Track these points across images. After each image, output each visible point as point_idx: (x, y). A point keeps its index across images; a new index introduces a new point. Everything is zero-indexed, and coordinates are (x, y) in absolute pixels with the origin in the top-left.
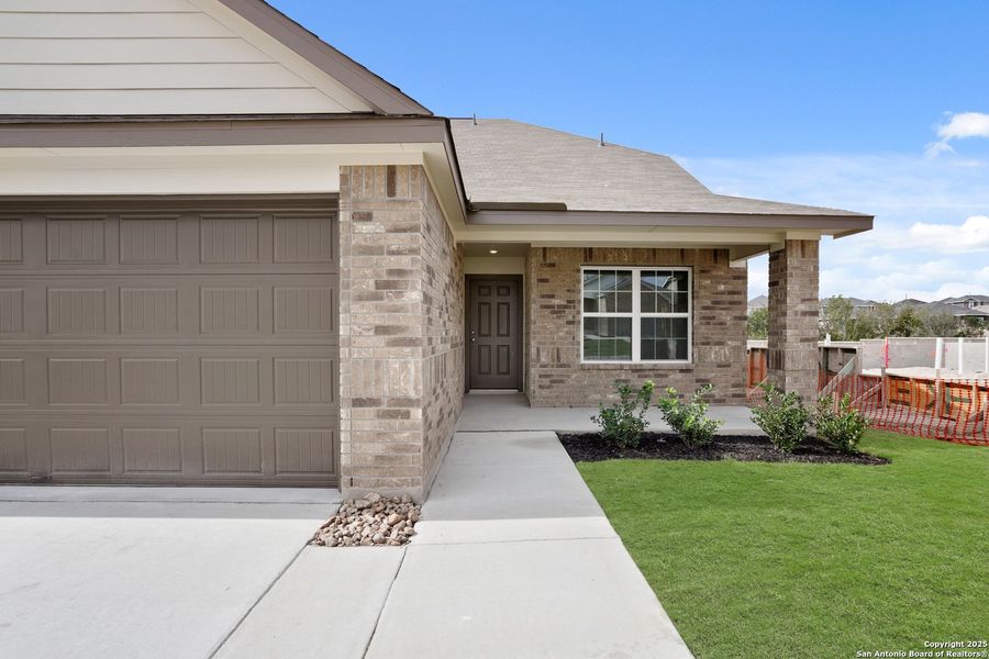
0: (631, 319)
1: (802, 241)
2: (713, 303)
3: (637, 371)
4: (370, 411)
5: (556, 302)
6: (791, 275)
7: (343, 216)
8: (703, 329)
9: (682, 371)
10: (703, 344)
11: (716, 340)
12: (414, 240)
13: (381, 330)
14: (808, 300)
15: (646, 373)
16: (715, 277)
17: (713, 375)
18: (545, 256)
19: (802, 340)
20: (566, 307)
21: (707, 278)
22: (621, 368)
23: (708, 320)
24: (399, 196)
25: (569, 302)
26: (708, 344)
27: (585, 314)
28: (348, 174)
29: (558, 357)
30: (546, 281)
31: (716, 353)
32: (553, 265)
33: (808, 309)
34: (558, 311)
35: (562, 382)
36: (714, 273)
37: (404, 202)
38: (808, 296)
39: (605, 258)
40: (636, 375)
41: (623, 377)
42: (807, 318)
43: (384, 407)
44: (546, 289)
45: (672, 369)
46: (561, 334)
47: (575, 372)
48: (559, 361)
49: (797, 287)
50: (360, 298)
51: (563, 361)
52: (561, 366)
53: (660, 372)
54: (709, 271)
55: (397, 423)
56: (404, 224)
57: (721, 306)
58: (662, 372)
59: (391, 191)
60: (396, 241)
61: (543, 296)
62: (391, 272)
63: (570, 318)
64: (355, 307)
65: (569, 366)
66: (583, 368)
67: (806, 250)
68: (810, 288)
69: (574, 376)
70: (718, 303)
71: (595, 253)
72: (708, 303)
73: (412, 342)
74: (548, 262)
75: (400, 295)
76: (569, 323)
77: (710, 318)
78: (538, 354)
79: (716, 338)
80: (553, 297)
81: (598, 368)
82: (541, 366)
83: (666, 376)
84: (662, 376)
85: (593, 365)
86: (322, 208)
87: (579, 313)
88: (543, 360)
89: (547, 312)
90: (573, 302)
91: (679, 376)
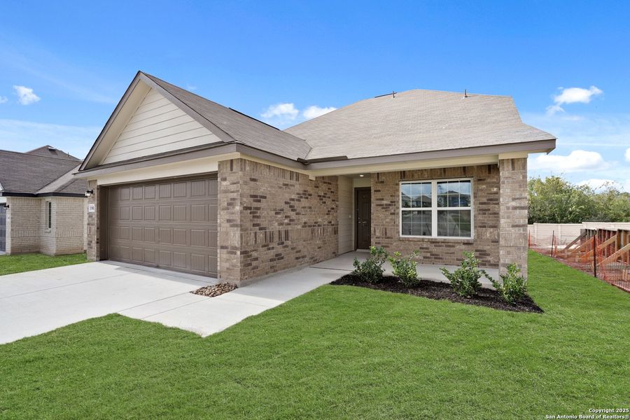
0: (431, 211)
1: (512, 160)
2: (488, 200)
3: (434, 242)
4: (225, 251)
5: (384, 202)
6: (504, 183)
7: (219, 179)
8: (480, 217)
9: (464, 244)
10: (481, 227)
11: (491, 224)
12: (238, 187)
13: (229, 221)
14: (517, 199)
15: (440, 244)
16: (489, 183)
17: (489, 247)
18: (378, 177)
19: (513, 226)
20: (390, 205)
21: (483, 184)
22: (423, 240)
23: (483, 211)
24: (234, 171)
25: (392, 202)
26: (485, 227)
27: (402, 209)
28: (221, 164)
29: (386, 233)
30: (379, 191)
31: (491, 233)
32: (382, 182)
33: (518, 205)
34: (386, 207)
35: (388, 247)
36: (489, 180)
37: (235, 173)
38: (518, 197)
39: (413, 176)
40: (433, 245)
41: (425, 246)
42: (518, 211)
43: (229, 250)
44: (379, 195)
45: (458, 243)
46: (387, 220)
47: (396, 241)
48: (386, 235)
49: (508, 191)
50: (223, 209)
51: (388, 235)
52: (388, 238)
53: (449, 244)
54: (484, 180)
55: (233, 256)
56: (235, 182)
57: (494, 202)
58: (451, 244)
59: (232, 170)
60: (233, 188)
61: (377, 200)
62: (231, 199)
63: (393, 211)
64: (222, 213)
65: (392, 238)
66: (400, 240)
67: (516, 165)
68: (520, 190)
69: (395, 244)
70: (491, 200)
71: (407, 174)
72: (485, 200)
73: (237, 226)
74: (380, 180)
75: (234, 207)
76: (392, 214)
77: (485, 210)
78: (375, 231)
79: (491, 223)
80: (383, 199)
81: (408, 240)
82: (376, 238)
83: (454, 246)
84: (450, 246)
85: (405, 238)
86: (213, 176)
87: (398, 208)
88: (377, 234)
89: (380, 208)
90: (394, 202)
91: (463, 247)
